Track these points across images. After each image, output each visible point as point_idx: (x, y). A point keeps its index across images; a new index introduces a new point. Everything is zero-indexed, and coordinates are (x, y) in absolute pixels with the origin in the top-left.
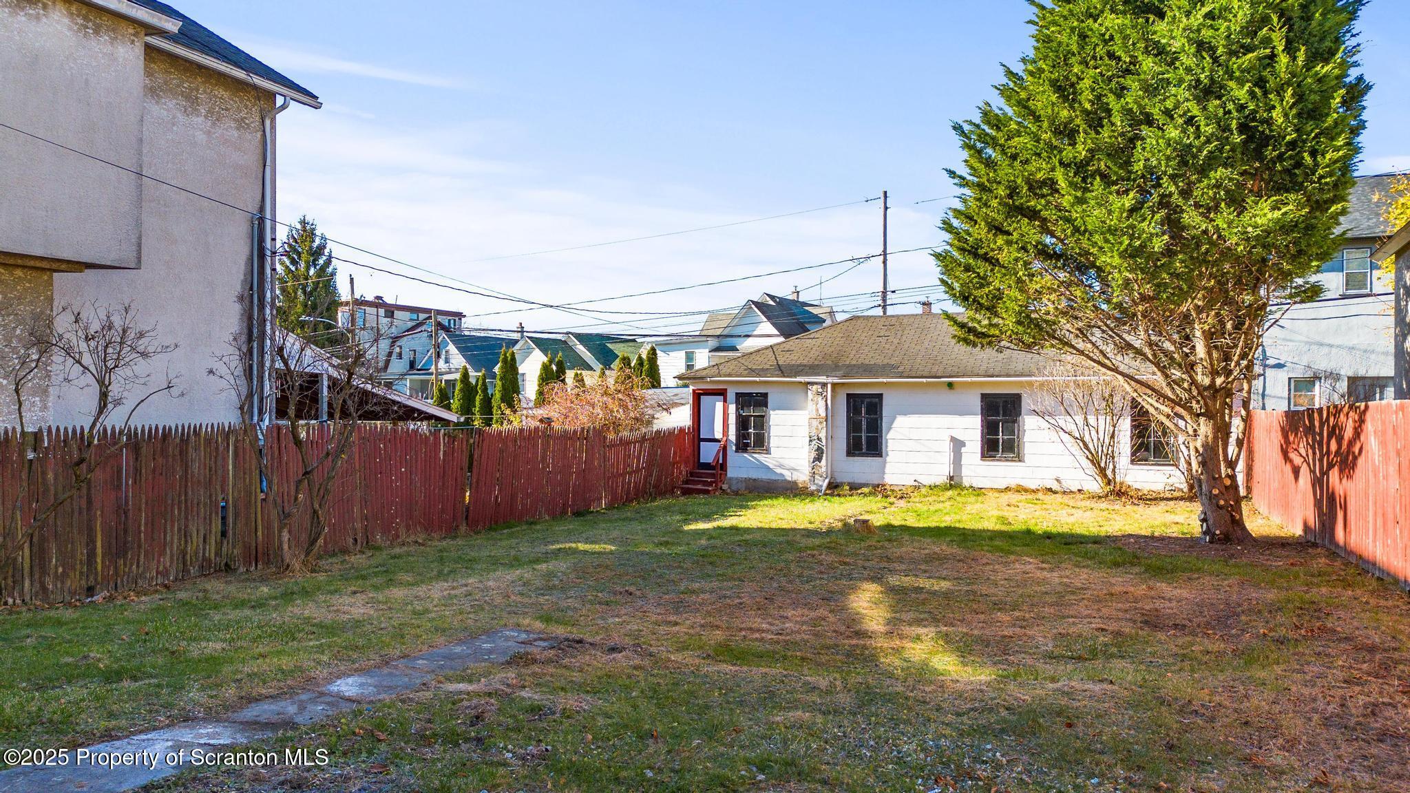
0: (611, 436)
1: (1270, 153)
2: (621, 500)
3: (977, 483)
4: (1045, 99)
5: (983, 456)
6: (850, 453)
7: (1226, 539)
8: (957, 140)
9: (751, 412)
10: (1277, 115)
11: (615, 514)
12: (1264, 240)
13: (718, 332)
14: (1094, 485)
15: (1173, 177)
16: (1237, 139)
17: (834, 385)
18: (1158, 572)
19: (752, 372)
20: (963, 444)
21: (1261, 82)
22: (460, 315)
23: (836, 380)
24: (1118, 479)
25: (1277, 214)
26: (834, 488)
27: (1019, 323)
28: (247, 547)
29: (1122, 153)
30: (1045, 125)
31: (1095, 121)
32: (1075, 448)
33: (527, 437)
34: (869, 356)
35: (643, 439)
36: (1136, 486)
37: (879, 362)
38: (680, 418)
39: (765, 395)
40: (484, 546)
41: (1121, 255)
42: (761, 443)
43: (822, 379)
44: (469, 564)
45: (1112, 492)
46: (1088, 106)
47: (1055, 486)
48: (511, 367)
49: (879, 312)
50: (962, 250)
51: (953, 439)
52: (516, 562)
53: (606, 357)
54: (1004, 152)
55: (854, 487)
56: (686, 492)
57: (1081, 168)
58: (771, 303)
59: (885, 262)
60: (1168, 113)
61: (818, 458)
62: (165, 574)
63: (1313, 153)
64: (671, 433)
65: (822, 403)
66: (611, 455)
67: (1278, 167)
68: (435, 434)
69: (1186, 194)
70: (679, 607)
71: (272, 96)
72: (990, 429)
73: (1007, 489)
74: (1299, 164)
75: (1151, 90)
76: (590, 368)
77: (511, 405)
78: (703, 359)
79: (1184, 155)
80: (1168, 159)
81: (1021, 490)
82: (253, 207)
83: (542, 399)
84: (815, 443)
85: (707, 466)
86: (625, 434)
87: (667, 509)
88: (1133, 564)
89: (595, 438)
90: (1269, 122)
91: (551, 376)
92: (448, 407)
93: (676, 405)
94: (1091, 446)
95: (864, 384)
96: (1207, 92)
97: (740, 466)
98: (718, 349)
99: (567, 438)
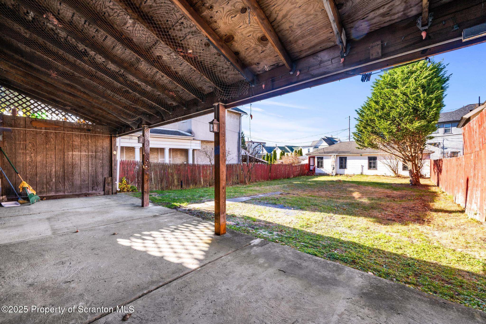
0: (293, 165)
1: (418, 113)
2: (295, 176)
3: (367, 174)
4: (373, 104)
5: (368, 169)
6: (340, 168)
7: (415, 185)
8: (356, 113)
9: (320, 161)
10: (420, 106)
11: (294, 178)
12: (417, 128)
13: (314, 145)
14: (393, 175)
15: (398, 118)
16: (411, 110)
17: (337, 155)
18: (395, 189)
19: (320, 153)
20: (363, 166)
21: (417, 100)
22: (265, 143)
23: (337, 154)
24: (398, 173)
25: (420, 124)
26: (337, 174)
27: (368, 145)
28: (240, 181)
29: (388, 114)
30: (373, 109)
31: (383, 109)
32: (388, 168)
33: (279, 165)
34: (344, 150)
35: (299, 166)
36: (403, 175)
37: (346, 151)
38: (306, 162)
39: (323, 157)
40: (273, 182)
41: (387, 133)
42: (322, 166)
43: (334, 154)
44: (272, 184)
45: (397, 176)
46: (381, 105)
47: (385, 175)
48: (275, 153)
49: (348, 140)
50: (359, 131)
51: (362, 166)
52: (278, 184)
53: (292, 150)
54: (366, 114)
55: (340, 175)
56: (307, 175)
57: (380, 117)
58: (326, 138)
59: (349, 130)
60: (397, 106)
61: (333, 169)
62: (231, 184)
63: (428, 112)
64: (304, 164)
65: (334, 159)
66: (293, 168)
67: (421, 115)
68: (265, 165)
69: (401, 121)
70: (304, 191)
71: (241, 114)
72: (370, 163)
73: (374, 175)
74: (425, 114)
75: (393, 103)
76: (289, 152)
77: (276, 160)
78: (312, 150)
79: (400, 114)
80: (397, 115)
81: (377, 175)
82: (238, 131)
83: (281, 158)
84: (333, 167)
85: (311, 170)
86: (296, 165)
87: (304, 178)
88: (391, 188)
89: (290, 165)
90: (419, 107)
91: (282, 154)
92: (264, 160)
93: (305, 159)
94: (392, 167)
95: (343, 155)
96: (405, 102)
97: (318, 170)
98: (315, 148)
99: (286, 165)
